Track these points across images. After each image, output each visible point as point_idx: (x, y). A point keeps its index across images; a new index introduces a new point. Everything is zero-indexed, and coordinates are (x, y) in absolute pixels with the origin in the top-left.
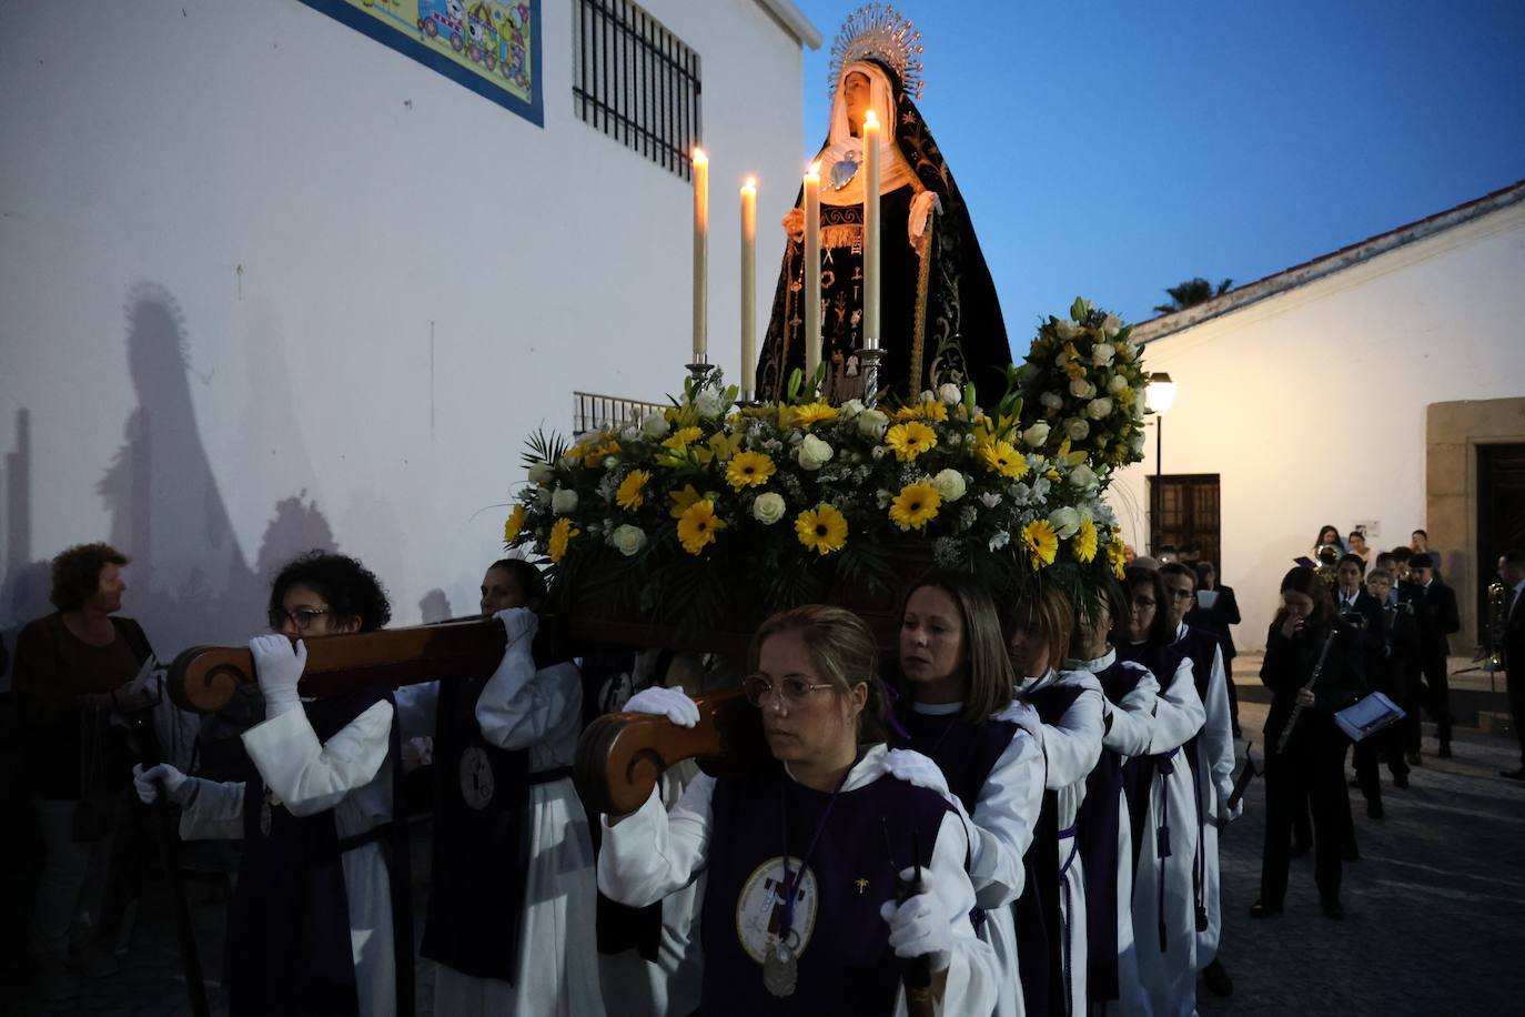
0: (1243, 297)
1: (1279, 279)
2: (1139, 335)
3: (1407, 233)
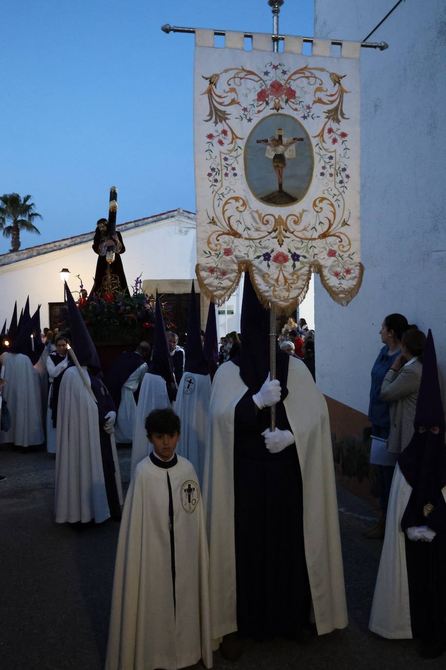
0: (83, 238)
2: (44, 248)
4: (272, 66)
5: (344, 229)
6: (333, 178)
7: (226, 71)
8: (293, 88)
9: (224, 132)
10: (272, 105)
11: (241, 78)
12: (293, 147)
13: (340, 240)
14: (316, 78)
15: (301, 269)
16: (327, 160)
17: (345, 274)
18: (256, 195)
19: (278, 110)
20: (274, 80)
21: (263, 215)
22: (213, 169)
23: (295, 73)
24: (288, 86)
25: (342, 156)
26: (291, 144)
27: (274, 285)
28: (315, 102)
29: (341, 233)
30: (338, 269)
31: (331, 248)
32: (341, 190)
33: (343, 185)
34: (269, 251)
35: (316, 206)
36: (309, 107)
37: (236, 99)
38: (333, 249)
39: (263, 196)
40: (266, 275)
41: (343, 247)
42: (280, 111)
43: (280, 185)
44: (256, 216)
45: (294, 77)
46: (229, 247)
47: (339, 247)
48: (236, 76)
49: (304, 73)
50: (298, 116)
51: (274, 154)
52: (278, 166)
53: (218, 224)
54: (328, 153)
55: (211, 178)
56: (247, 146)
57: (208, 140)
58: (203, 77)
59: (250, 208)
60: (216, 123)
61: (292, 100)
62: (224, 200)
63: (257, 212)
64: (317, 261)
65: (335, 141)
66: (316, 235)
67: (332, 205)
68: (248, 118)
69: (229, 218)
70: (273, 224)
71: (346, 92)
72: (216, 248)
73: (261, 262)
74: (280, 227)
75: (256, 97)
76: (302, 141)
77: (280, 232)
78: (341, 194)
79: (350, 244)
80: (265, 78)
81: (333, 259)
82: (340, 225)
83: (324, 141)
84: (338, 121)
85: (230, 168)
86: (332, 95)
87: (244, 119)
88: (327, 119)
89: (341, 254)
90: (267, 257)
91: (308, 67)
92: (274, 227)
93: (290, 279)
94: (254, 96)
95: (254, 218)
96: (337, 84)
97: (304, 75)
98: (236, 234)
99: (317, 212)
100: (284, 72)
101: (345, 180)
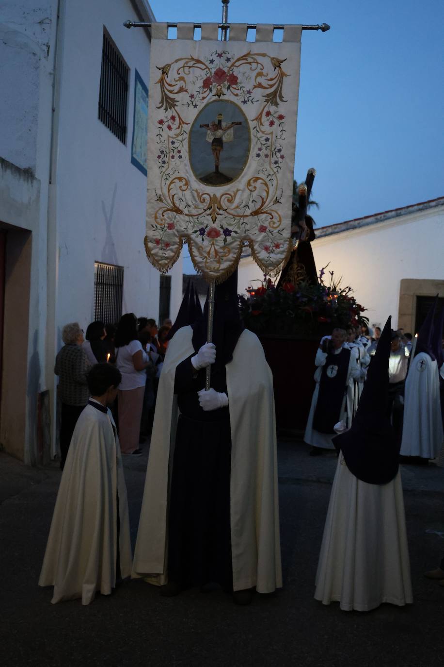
1: (351, 223)
3: (399, 212)
4: (217, 55)
5: (275, 207)
6: (268, 159)
7: (177, 61)
8: (235, 74)
9: (173, 118)
10: (214, 92)
11: (190, 67)
12: (231, 131)
13: (271, 217)
14: (257, 63)
15: (231, 243)
16: (264, 142)
17: (274, 248)
18: (196, 176)
19: (219, 96)
20: (217, 68)
21: (201, 194)
22: (162, 152)
23: (238, 60)
24: (231, 72)
25: (279, 137)
26: (229, 128)
27: (206, 257)
28: (255, 87)
29: (273, 210)
30: (268, 244)
31: (262, 224)
32: (275, 170)
33: (277, 165)
34: (204, 226)
35: (250, 185)
36: (249, 92)
37: (184, 87)
38: (264, 225)
39: (202, 177)
40: (201, 248)
41: (274, 223)
42: (222, 97)
43: (217, 167)
44: (195, 195)
45: (237, 64)
46: (172, 222)
47: (269, 223)
48: (186, 65)
49: (247, 59)
50: (237, 101)
51: (213, 138)
52: (216, 149)
53: (164, 201)
54: (264, 135)
55: (160, 160)
56: (191, 132)
57: (159, 125)
58: (157, 67)
59: (191, 188)
60: (166, 109)
61: (234, 86)
62: (170, 179)
63: (196, 191)
64: (248, 235)
65: (272, 123)
66: (248, 212)
67: (266, 184)
68: (194, 104)
69: (173, 196)
70: (209, 202)
71: (286, 75)
72: (161, 222)
73: (197, 237)
74: (214, 206)
75: (202, 84)
76: (241, 125)
77: (214, 210)
78: (275, 173)
79: (280, 221)
80: (210, 66)
81: (263, 234)
82: (272, 203)
83: (261, 124)
84: (276, 104)
85: (176, 151)
86: (272, 80)
87: (191, 105)
88: (266, 103)
89: (271, 229)
90: (202, 232)
91: (251, 53)
92: (209, 205)
93: (221, 252)
94: (200, 83)
95: (193, 197)
96: (277, 68)
97: (247, 61)
98: (178, 211)
99: (251, 191)
100: (228, 60)
101: (280, 160)
